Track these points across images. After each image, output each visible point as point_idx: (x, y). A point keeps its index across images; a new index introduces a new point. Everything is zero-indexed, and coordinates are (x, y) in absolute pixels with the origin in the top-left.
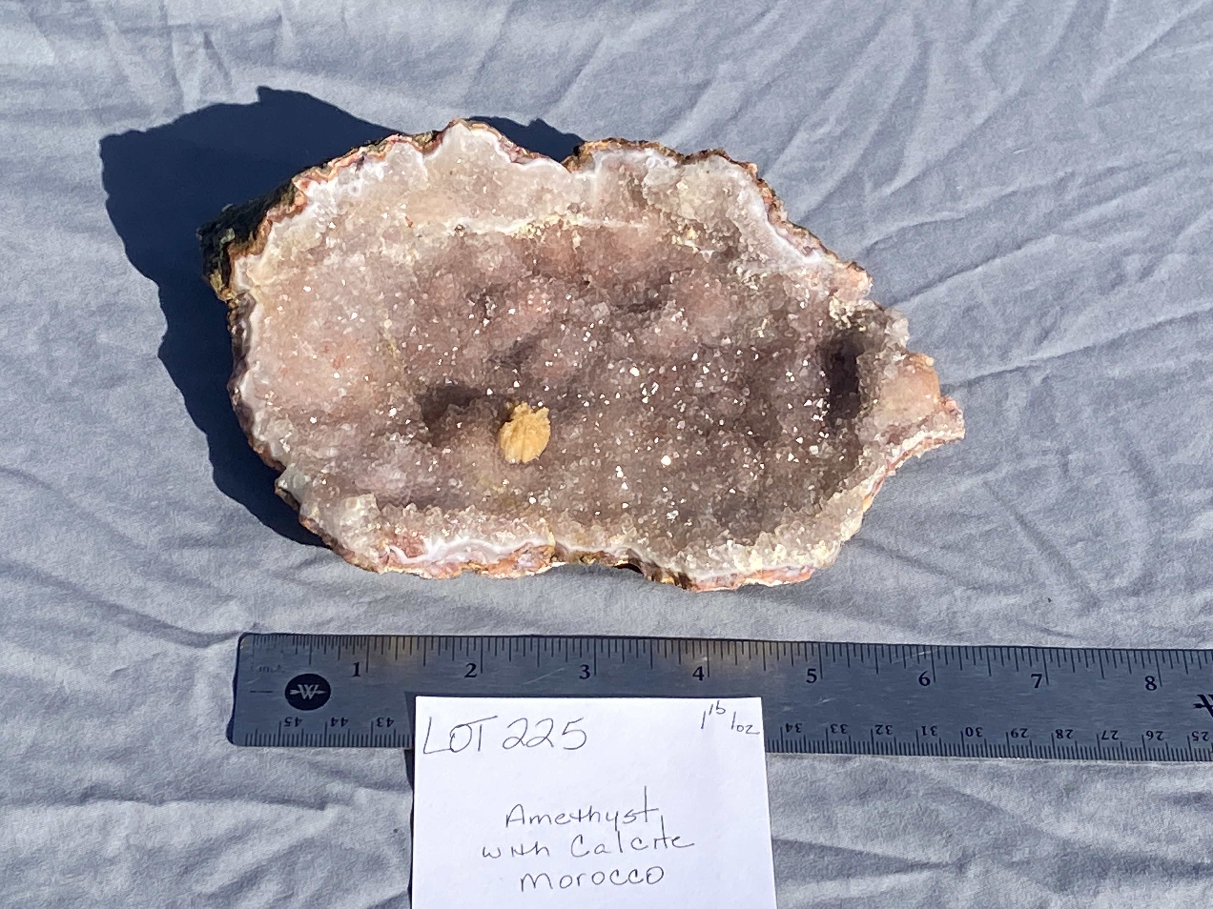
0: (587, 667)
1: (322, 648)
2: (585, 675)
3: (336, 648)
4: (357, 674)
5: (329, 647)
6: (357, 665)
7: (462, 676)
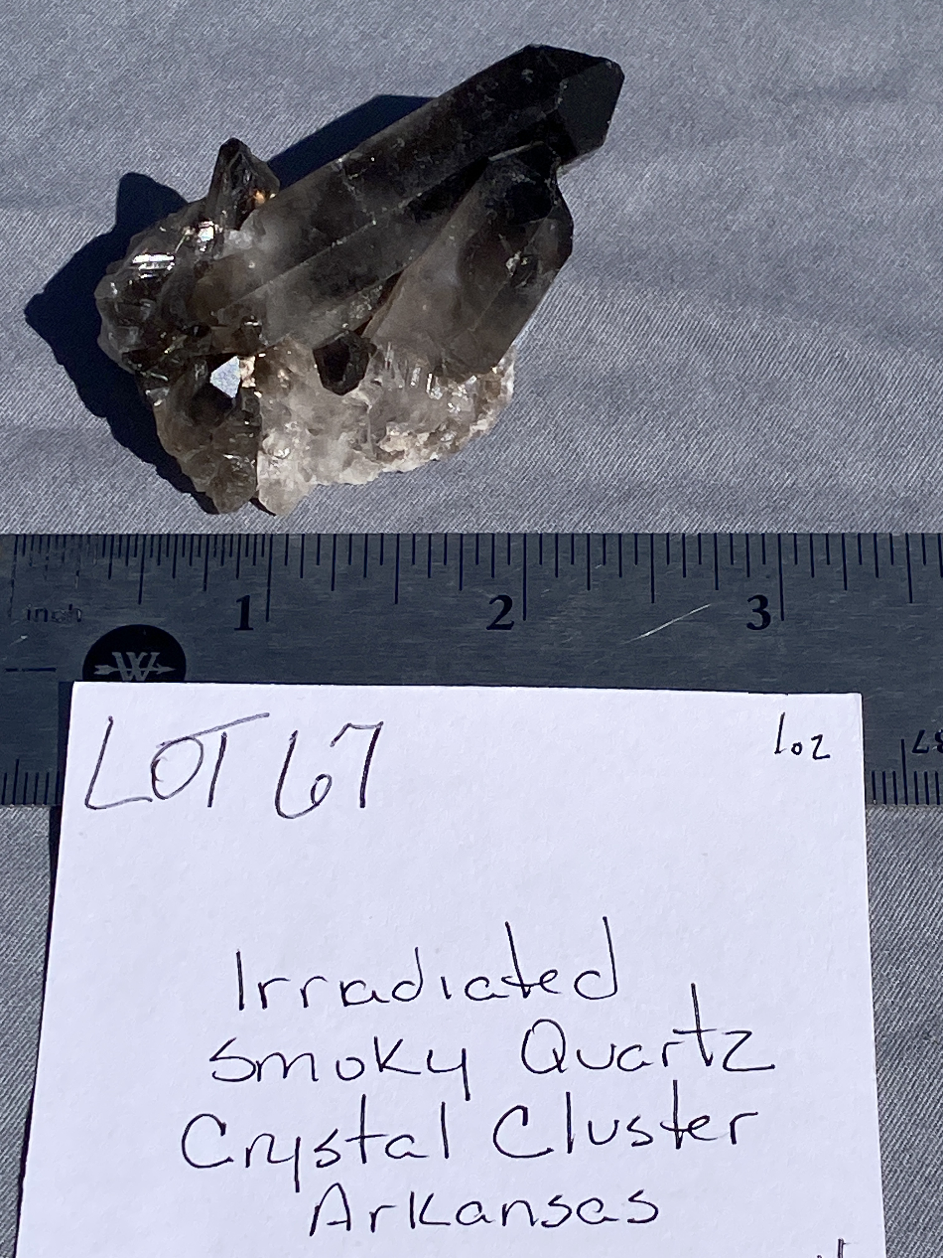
0: (764, 601)
1: (167, 563)
2: (758, 620)
3: (199, 562)
4: (245, 626)
5: (182, 562)
6: (245, 602)
7: (481, 624)
